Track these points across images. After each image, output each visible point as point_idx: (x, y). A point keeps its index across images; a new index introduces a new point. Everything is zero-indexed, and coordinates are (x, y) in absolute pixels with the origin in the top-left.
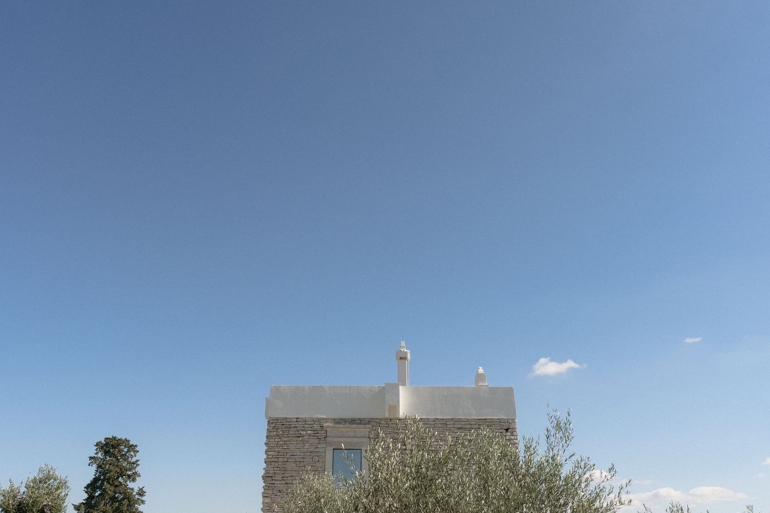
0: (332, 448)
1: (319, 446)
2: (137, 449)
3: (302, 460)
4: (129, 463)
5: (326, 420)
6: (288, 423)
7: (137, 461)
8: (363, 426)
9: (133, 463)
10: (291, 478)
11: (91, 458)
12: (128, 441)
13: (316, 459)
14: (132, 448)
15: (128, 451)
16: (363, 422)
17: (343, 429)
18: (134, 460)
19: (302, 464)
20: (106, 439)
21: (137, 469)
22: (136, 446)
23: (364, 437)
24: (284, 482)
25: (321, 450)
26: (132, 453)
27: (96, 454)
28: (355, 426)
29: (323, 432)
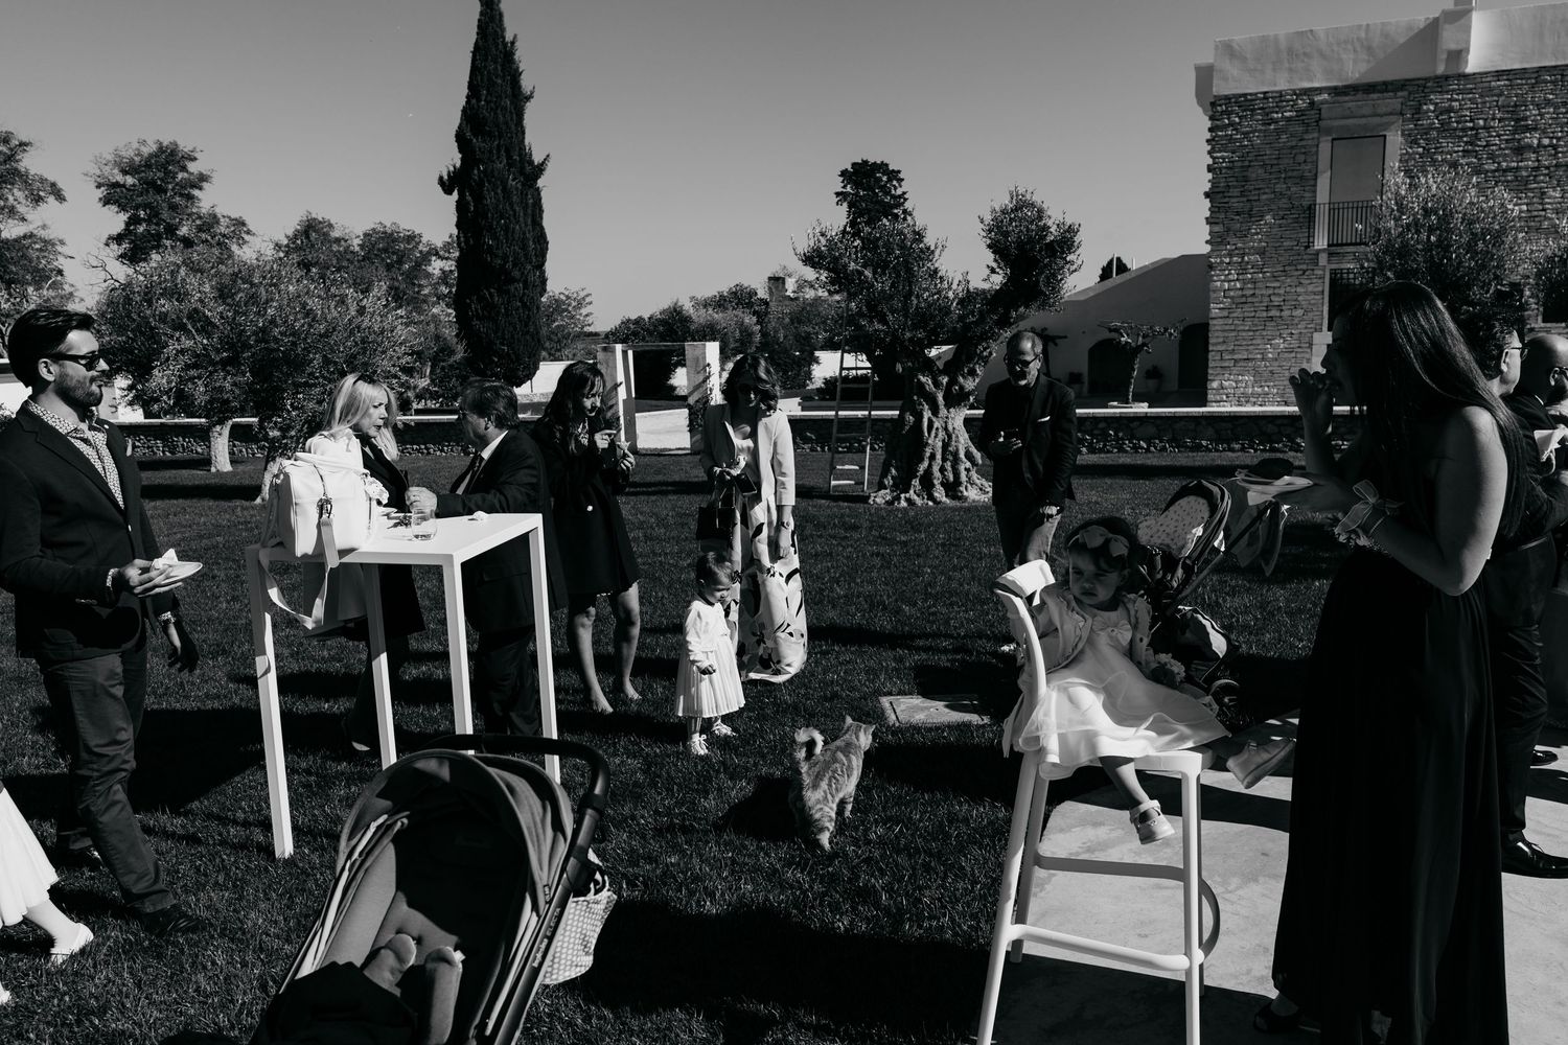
0: (1330, 138)
1: (1306, 137)
2: (901, 176)
3: (1276, 162)
4: (893, 197)
5: (1320, 90)
6: (1248, 103)
7: (904, 193)
8: (1391, 94)
9: (900, 197)
10: (1257, 192)
11: (838, 194)
12: (887, 165)
13: (1301, 158)
14: (894, 175)
15: (890, 180)
16: (1390, 87)
17: (1350, 103)
18: (899, 192)
19: (1275, 169)
20: (854, 165)
21: (907, 205)
22: (899, 172)
23: (1391, 114)
24: (1245, 199)
25: (1310, 142)
26: (895, 183)
27: (844, 187)
28: (1375, 96)
29: (1313, 112)
